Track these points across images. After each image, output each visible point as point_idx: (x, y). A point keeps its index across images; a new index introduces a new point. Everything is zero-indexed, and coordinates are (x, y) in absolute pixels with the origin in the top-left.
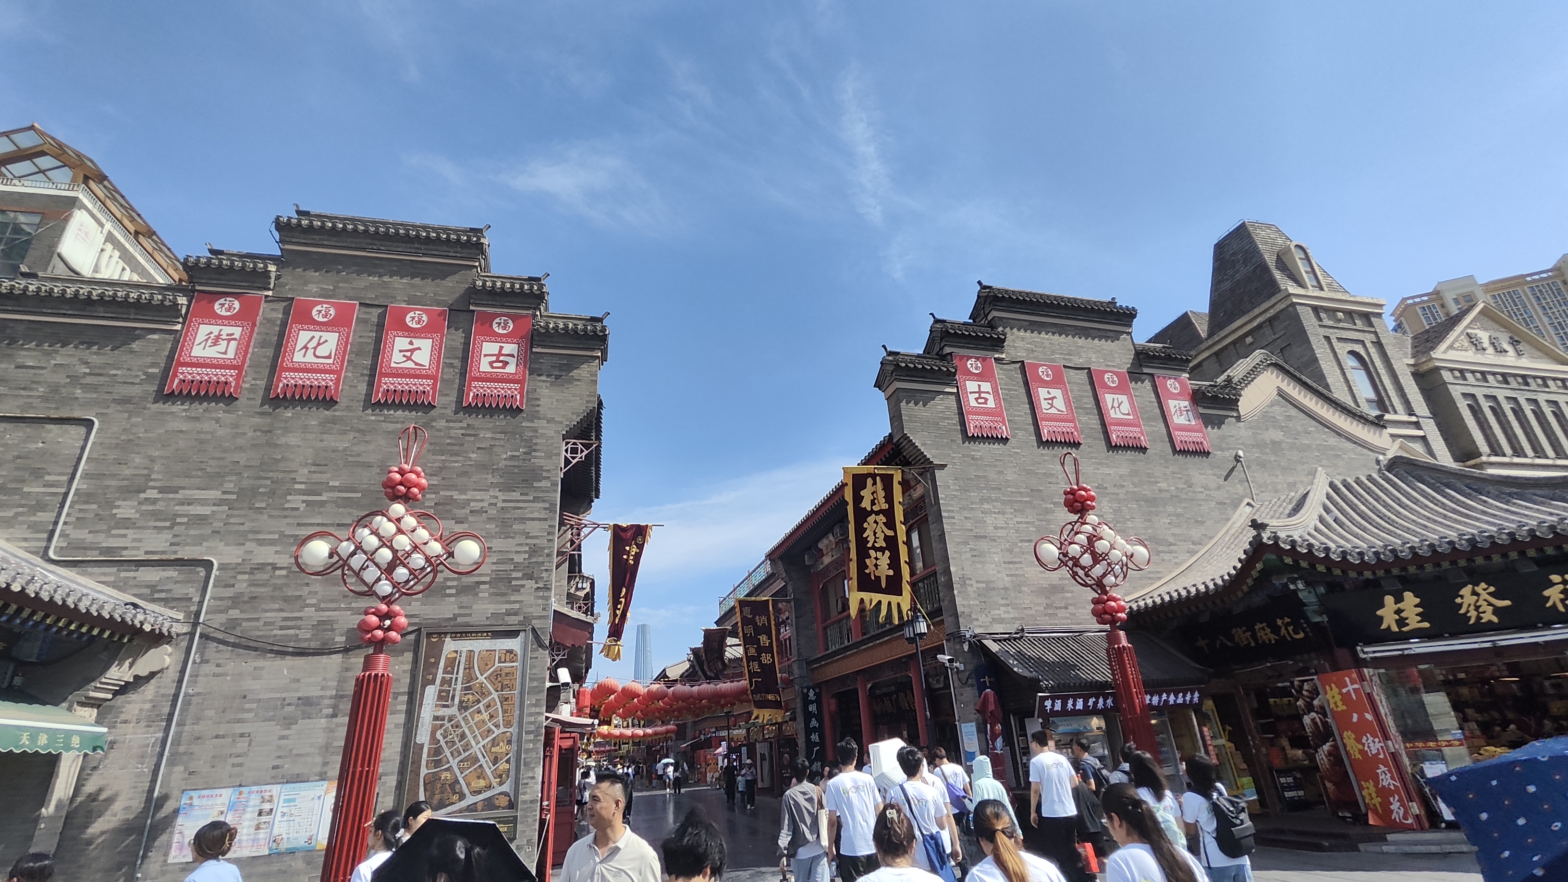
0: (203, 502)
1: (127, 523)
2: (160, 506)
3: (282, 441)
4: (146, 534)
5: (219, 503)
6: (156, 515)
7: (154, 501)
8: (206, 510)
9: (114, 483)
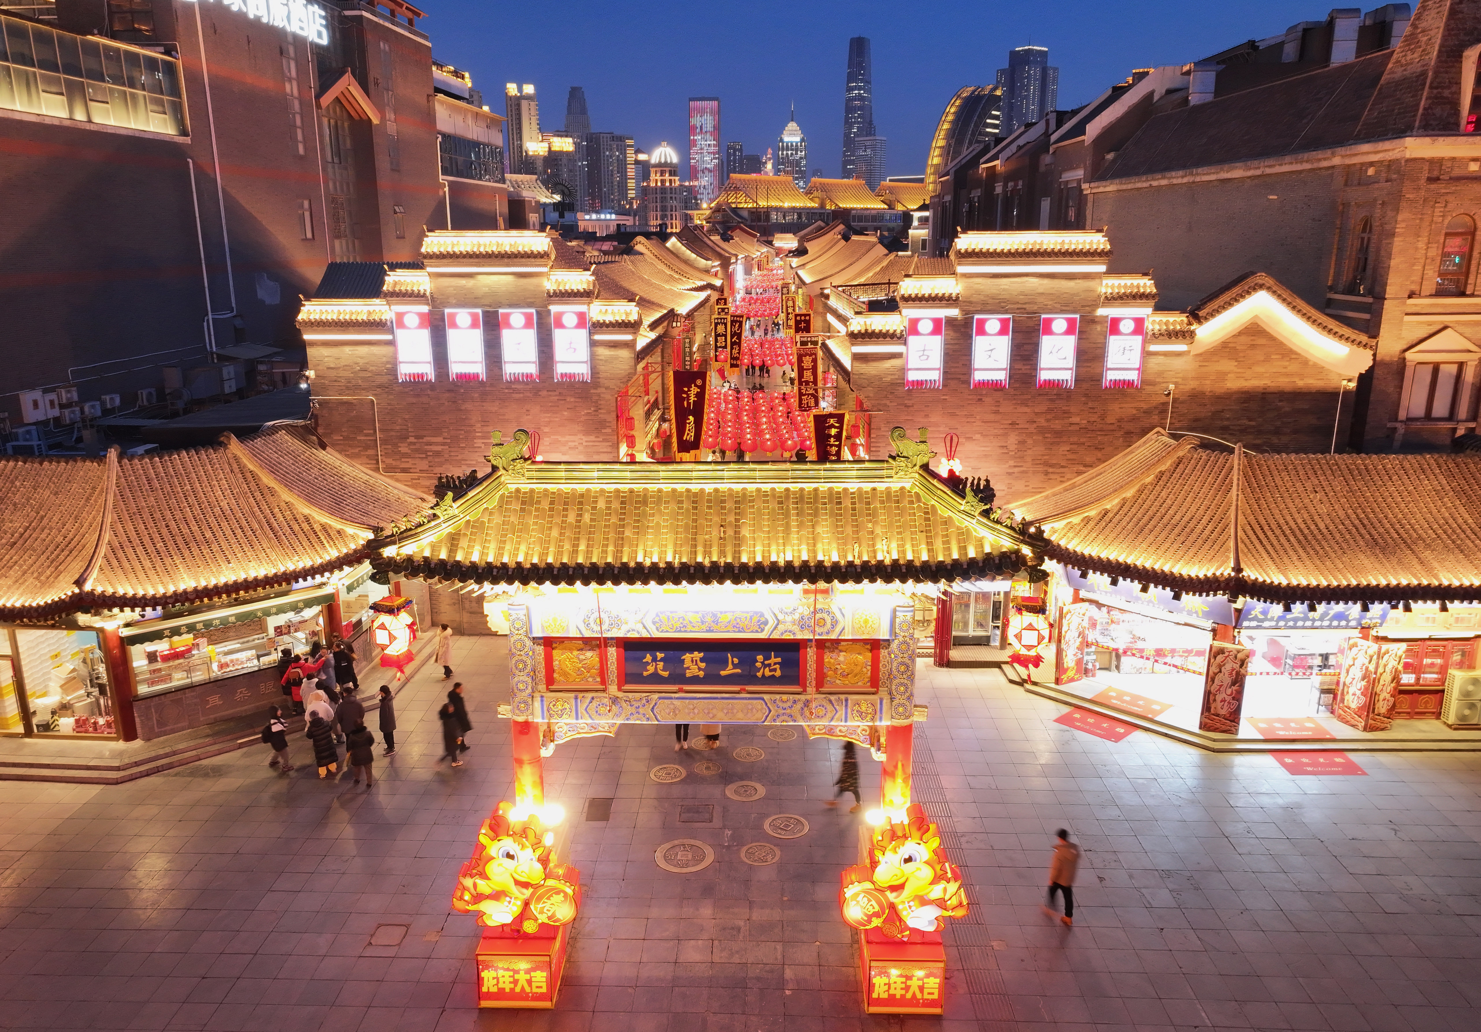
0: (437, 444)
1: (405, 455)
2: (417, 446)
3: (463, 408)
4: (417, 461)
5: (443, 444)
6: (417, 451)
7: (414, 444)
8: (439, 448)
9: (393, 433)
